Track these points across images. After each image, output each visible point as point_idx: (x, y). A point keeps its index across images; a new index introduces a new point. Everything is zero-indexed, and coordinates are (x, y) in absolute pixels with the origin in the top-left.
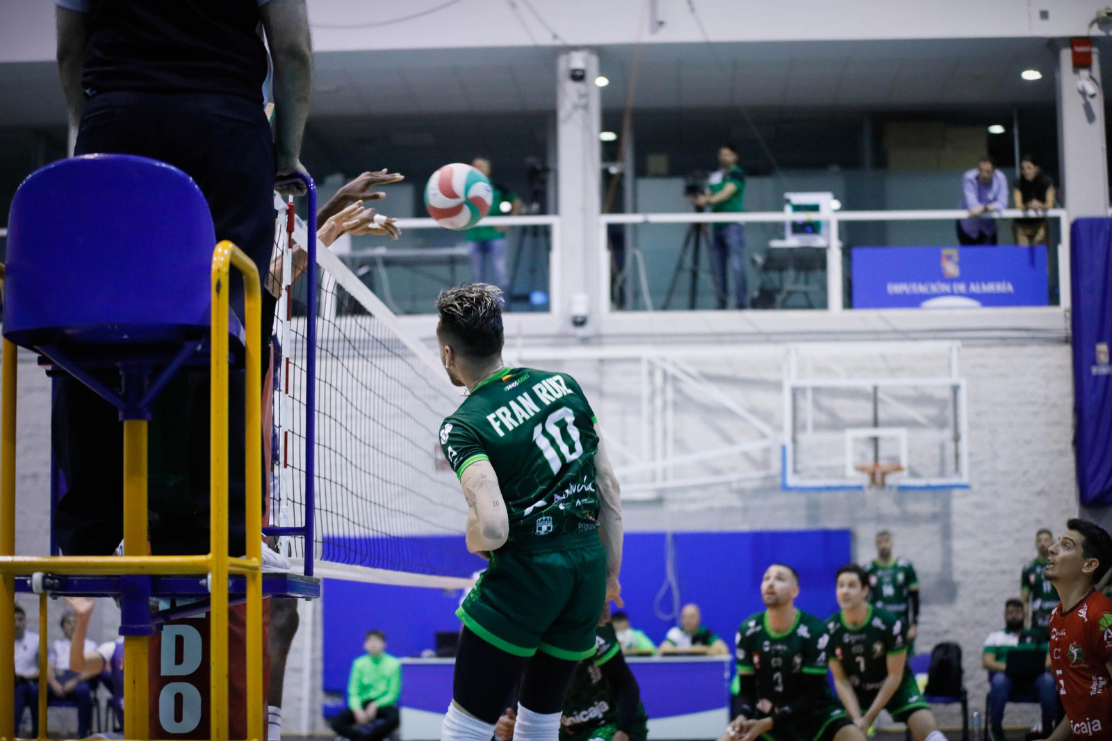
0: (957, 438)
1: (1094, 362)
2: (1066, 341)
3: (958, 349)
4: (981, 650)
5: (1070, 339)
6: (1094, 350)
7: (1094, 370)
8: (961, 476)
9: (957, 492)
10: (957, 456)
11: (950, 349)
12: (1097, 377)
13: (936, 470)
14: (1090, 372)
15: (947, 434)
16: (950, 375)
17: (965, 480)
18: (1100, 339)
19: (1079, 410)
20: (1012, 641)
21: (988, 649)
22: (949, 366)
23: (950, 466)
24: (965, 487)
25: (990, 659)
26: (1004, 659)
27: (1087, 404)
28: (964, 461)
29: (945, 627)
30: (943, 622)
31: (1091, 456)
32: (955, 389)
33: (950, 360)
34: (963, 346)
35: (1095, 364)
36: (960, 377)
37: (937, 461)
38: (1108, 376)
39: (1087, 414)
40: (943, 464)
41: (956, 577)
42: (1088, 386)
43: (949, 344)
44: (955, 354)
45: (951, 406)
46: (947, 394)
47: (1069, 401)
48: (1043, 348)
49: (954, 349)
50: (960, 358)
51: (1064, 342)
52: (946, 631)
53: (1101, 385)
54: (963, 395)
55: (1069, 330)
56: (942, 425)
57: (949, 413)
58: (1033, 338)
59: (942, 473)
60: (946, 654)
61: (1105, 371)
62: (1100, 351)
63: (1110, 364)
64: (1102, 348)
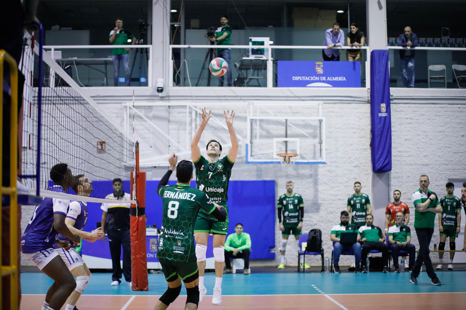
0: (321, 143)
3: (322, 105)
4: (330, 233)
5: (370, 101)
6: (380, 106)
7: (380, 115)
8: (322, 159)
9: (320, 165)
10: (321, 150)
12: (381, 117)
13: (312, 156)
14: (378, 115)
15: (317, 140)
16: (319, 116)
17: (324, 161)
18: (382, 102)
19: (373, 131)
20: (343, 229)
21: (333, 232)
22: (318, 112)
23: (318, 155)
24: (324, 163)
25: (334, 236)
26: (340, 236)
27: (376, 129)
28: (324, 152)
29: (315, 223)
30: (314, 220)
31: (378, 151)
32: (321, 121)
33: (318, 109)
34: (324, 103)
35: (380, 112)
36: (322, 116)
37: (312, 152)
38: (386, 117)
39: (376, 133)
40: (315, 153)
41: (320, 201)
42: (377, 121)
43: (318, 102)
44: (320, 107)
45: (318, 129)
46: (317, 123)
47: (369, 128)
48: (358, 105)
49: (320, 105)
50: (323, 108)
51: (367, 102)
52: (315, 224)
53: (382, 121)
54: (324, 124)
55: (369, 97)
56: (315, 137)
57: (318, 132)
58: (354, 100)
59: (314, 158)
60: (315, 234)
61: (384, 115)
62: (382, 107)
63: (386, 112)
64: (383, 105)
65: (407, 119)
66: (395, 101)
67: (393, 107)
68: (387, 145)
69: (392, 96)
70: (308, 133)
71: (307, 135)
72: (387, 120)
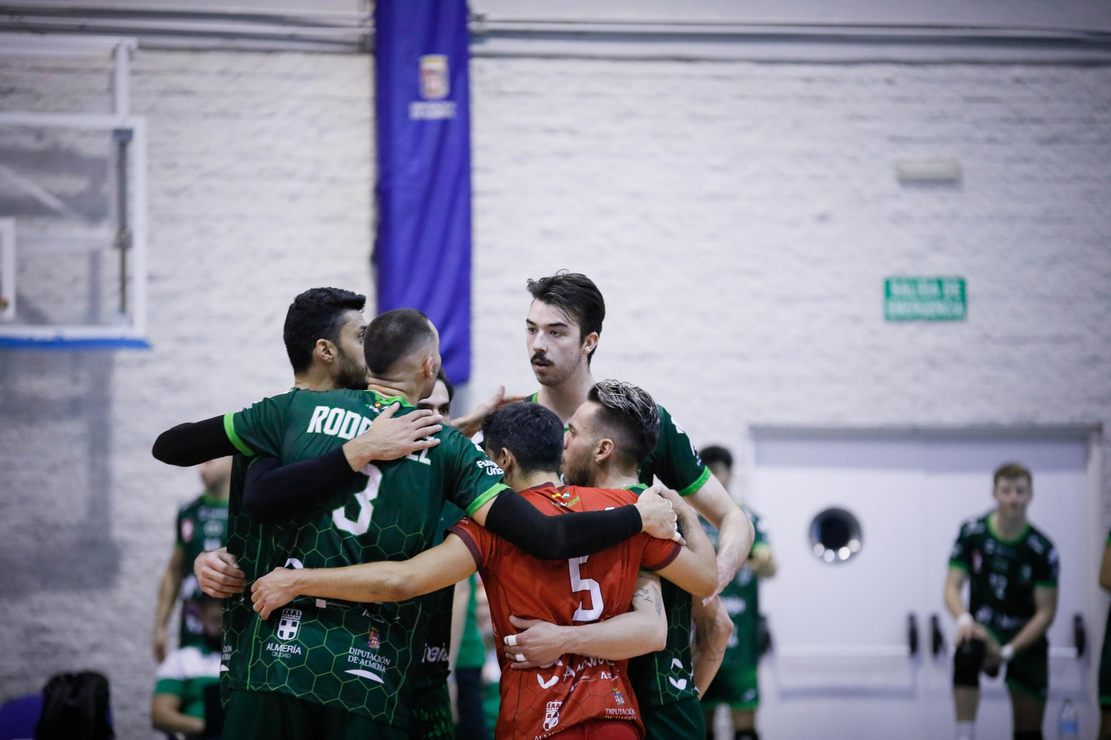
0: (124, 244)
1: (417, 95)
2: (360, 48)
3: (131, 57)
4: (149, 686)
5: (370, 44)
6: (416, 66)
7: (418, 111)
8: (131, 323)
9: (123, 355)
10: (124, 280)
11: (114, 54)
12: (422, 124)
13: (81, 307)
14: (406, 113)
15: (105, 233)
16: (113, 110)
17: (138, 331)
18: (430, 49)
19: (383, 194)
20: (209, 667)
21: (165, 685)
22: (111, 90)
23: (110, 303)
24: (140, 344)
25: (167, 704)
26: (199, 707)
27: (399, 181)
28: (139, 290)
29: (92, 639)
30: (88, 627)
31: (406, 286)
32: (123, 138)
33: (112, 75)
34: (142, 47)
35: (418, 97)
36: (134, 111)
37: (83, 288)
38: (444, 124)
39: (400, 200)
40: (94, 296)
41: (119, 533)
42: (403, 141)
43: (110, 41)
44: (123, 65)
45: (112, 174)
46: (104, 148)
47: (363, 176)
48: (314, 59)
49: (123, 55)
50: (134, 73)
51: (355, 48)
52: (95, 648)
53: (429, 144)
54: (138, 151)
55: (370, 23)
56: (94, 216)
57: (109, 188)
58: (292, 38)
59: (93, 316)
60: (74, 694)
61: (437, 111)
62: (431, 72)
63: (450, 97)
64: (435, 65)
65: (551, 131)
66: (494, 45)
67: (482, 72)
68: (453, 259)
69: (480, 18)
70: (59, 196)
71: (53, 203)
72: (453, 138)
